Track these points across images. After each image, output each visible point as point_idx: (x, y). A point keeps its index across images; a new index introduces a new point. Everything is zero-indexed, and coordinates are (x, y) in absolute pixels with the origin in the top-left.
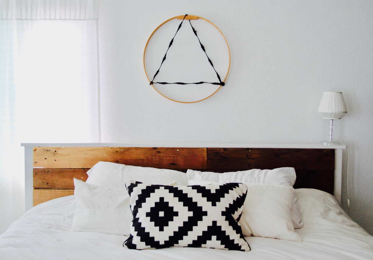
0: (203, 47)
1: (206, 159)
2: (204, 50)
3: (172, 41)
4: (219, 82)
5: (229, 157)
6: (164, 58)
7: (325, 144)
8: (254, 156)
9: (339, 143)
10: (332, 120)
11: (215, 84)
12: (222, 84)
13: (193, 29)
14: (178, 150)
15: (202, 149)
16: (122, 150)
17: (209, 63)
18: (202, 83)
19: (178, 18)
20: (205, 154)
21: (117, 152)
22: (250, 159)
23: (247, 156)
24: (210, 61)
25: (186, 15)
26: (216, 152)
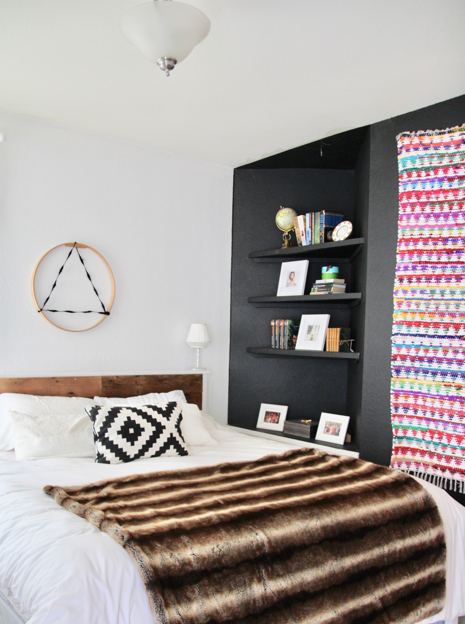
0: (89, 276)
1: (101, 387)
2: (90, 279)
3: (62, 268)
4: (103, 311)
5: (120, 384)
6: (54, 285)
7: (194, 370)
8: (142, 382)
9: (205, 369)
10: (199, 349)
11: (101, 313)
12: (107, 313)
13: (80, 257)
14: (75, 379)
15: (98, 377)
16: (20, 381)
17: (94, 292)
18: (90, 312)
19: (67, 245)
20: (100, 382)
21: (16, 383)
22: (138, 385)
23: (136, 382)
24: (95, 290)
25: (76, 243)
26: (109, 379)
